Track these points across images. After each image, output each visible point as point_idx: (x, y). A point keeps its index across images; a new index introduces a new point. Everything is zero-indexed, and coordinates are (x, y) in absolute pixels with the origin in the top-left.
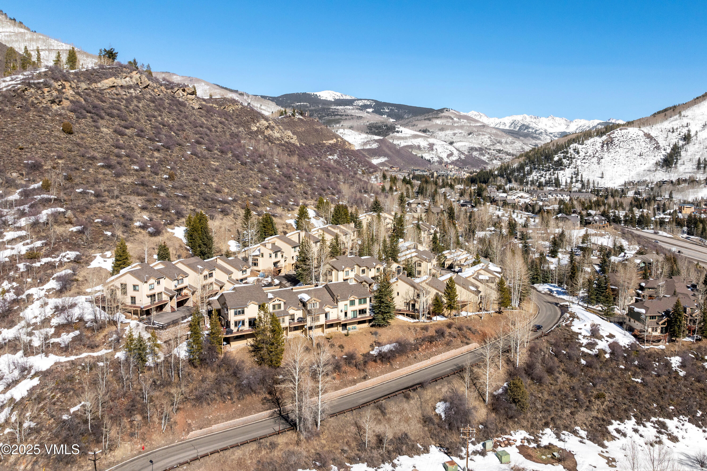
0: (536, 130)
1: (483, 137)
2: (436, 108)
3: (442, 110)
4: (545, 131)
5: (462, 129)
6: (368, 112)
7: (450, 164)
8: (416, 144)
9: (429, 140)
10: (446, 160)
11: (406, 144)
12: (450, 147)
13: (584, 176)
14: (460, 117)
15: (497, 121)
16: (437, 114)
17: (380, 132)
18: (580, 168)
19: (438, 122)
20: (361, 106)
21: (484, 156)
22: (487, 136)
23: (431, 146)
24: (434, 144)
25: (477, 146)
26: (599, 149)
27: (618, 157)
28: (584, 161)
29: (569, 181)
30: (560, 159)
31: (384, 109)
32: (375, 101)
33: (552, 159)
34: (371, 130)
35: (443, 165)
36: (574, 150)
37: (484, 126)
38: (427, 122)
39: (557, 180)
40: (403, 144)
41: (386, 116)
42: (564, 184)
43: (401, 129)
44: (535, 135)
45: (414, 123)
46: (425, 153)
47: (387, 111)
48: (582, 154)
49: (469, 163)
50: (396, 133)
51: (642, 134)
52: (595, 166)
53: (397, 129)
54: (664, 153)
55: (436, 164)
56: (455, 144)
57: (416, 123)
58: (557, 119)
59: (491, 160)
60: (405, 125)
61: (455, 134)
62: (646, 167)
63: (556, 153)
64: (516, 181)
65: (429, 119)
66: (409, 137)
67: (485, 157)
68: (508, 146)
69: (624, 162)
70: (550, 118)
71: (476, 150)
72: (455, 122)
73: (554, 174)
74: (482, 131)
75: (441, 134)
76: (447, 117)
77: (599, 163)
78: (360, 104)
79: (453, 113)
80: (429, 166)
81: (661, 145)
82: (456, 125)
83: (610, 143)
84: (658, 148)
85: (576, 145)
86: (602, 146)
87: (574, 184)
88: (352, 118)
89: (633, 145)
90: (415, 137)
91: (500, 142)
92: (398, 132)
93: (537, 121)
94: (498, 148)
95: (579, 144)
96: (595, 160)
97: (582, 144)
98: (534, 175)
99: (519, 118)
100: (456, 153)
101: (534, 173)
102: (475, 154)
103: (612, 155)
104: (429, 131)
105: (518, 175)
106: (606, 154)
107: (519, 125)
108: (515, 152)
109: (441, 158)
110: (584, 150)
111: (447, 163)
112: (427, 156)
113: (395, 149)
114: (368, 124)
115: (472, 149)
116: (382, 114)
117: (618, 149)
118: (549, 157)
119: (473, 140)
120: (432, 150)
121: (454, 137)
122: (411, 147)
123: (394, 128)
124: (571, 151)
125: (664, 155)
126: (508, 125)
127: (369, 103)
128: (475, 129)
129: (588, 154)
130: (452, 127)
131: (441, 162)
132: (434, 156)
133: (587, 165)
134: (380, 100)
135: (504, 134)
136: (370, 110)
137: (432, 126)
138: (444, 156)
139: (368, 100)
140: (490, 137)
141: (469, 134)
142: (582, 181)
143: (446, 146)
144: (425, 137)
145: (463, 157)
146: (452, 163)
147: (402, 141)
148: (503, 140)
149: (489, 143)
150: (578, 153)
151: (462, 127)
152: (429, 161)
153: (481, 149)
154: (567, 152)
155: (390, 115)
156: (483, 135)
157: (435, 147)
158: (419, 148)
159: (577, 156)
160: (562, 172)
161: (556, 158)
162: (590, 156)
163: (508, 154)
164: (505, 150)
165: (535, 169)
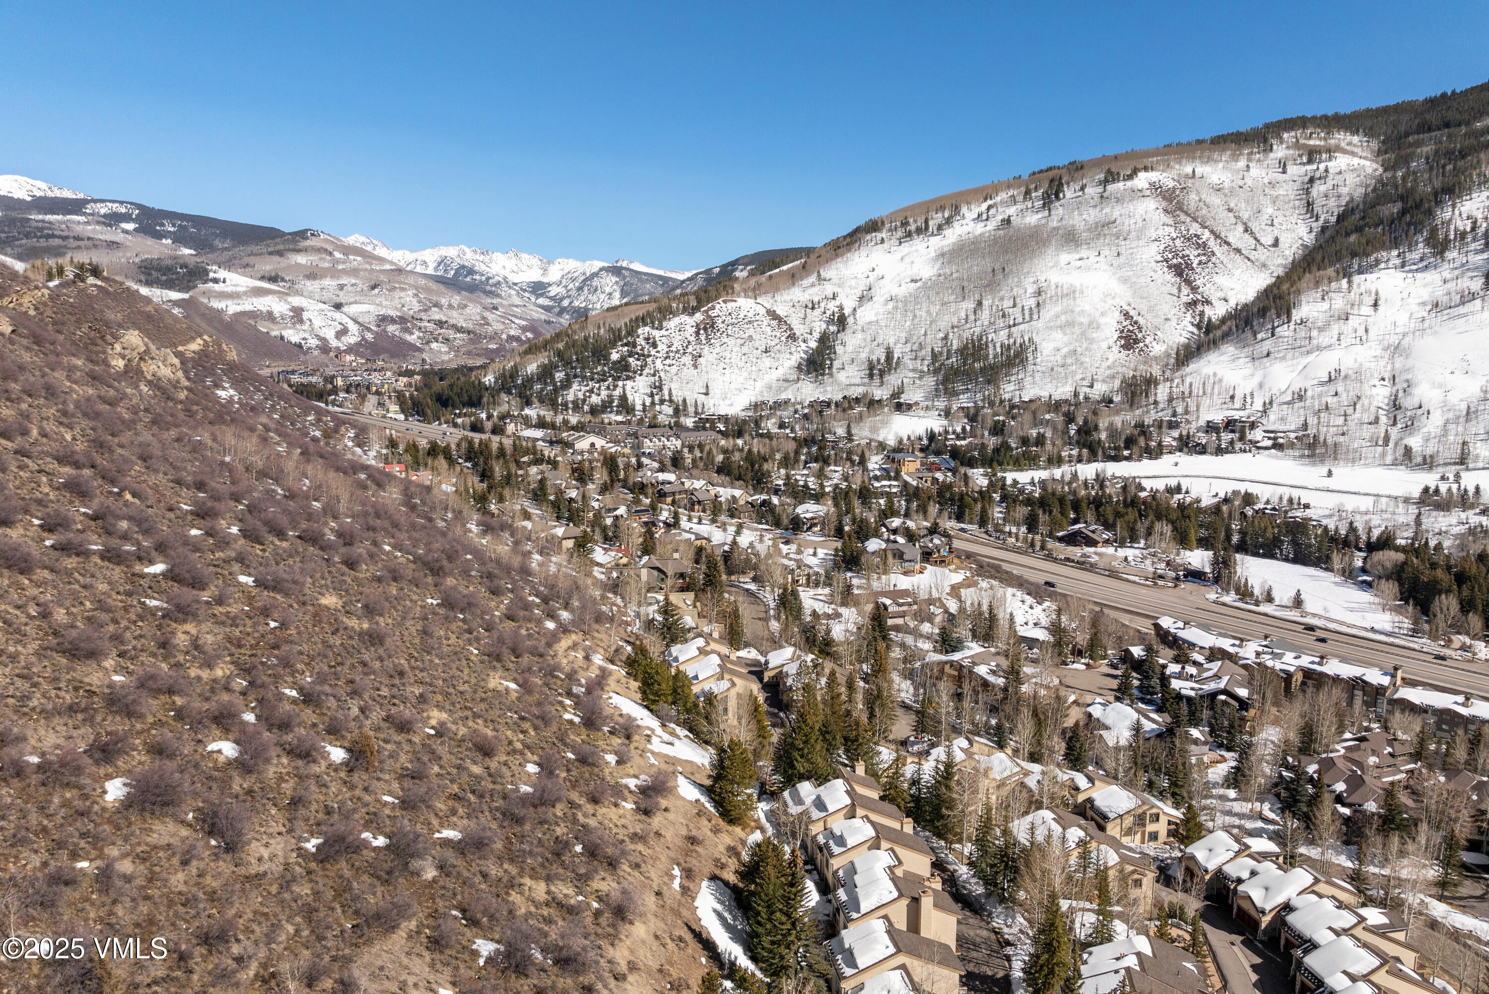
0: (488, 278)
1: (402, 294)
2: (287, 228)
3: (302, 234)
4: (505, 278)
5: (356, 277)
6: (126, 232)
7: (345, 351)
8: (264, 309)
9: (290, 299)
10: (334, 343)
11: (239, 309)
12: (337, 315)
13: (674, 392)
14: (348, 250)
15: (409, 256)
16: (294, 241)
17: (172, 280)
18: (662, 374)
19: (301, 259)
20: (105, 216)
21: (412, 333)
22: (410, 293)
23: (297, 314)
24: (302, 310)
25: (394, 313)
26: (692, 339)
27: (728, 355)
28: (668, 362)
29: (648, 401)
30: (623, 358)
31: (163, 225)
32: (139, 206)
33: (607, 357)
34: (150, 274)
35: (332, 354)
36: (647, 339)
37: (400, 271)
38: (276, 258)
39: (623, 398)
40: (232, 308)
41: (169, 241)
42: (639, 407)
43: (222, 274)
44: (488, 288)
45: (246, 260)
46: (285, 328)
47: (172, 229)
48: (662, 347)
49: (384, 350)
50: (211, 284)
51: (762, 311)
52: (690, 372)
53: (212, 275)
54: (803, 346)
55: (316, 353)
56: (345, 309)
57: (251, 260)
58: (525, 256)
59: (428, 342)
60: (228, 265)
61: (341, 287)
62: (780, 373)
63: (613, 345)
64: (541, 401)
65: (280, 254)
66: (245, 293)
67: (414, 337)
68: (454, 313)
69: (741, 364)
70: (511, 254)
71: (393, 321)
72: (338, 261)
73: (615, 387)
74: (400, 282)
75: (312, 286)
76: (319, 250)
77: (695, 366)
78: (103, 211)
79: (326, 240)
80: (302, 357)
81: (798, 333)
82: (340, 267)
83: (708, 327)
84: (793, 337)
85: (647, 329)
86: (697, 333)
87: (658, 408)
88: (95, 246)
89: (751, 332)
90: (258, 292)
91: (437, 305)
92: (216, 281)
93: (486, 259)
94: (437, 317)
95: (653, 328)
96: (687, 359)
97: (660, 328)
98: (576, 391)
99: (451, 252)
100: (353, 327)
101: (575, 386)
102: (392, 329)
103: (718, 350)
104: (283, 280)
105: (542, 390)
106: (706, 348)
107: (455, 266)
108: (470, 326)
109: (323, 340)
110: (664, 339)
111: (339, 353)
112: (293, 336)
113: (221, 321)
114: (137, 260)
115: (384, 320)
116: (159, 236)
117: (725, 340)
118: (600, 353)
119: (382, 299)
120: (301, 321)
121: (341, 294)
122: (253, 315)
123: (206, 272)
124: (641, 341)
125: (805, 352)
126: (432, 266)
127: (123, 210)
128: (382, 277)
129: (674, 349)
130: (333, 273)
131: (325, 347)
132: (306, 335)
133: (674, 369)
134: (150, 205)
135: (442, 288)
136: (130, 226)
137: (289, 268)
138: (329, 334)
139: (121, 203)
140: (416, 295)
141: (374, 287)
142: (671, 401)
143: (330, 314)
144: (279, 292)
145: (369, 336)
146: (350, 350)
147: (229, 302)
148: (444, 301)
149: (416, 307)
150: (654, 345)
151: (354, 272)
152: (300, 346)
153: (402, 320)
154: (634, 345)
155: (179, 239)
156: (402, 289)
157: (305, 315)
158: (270, 316)
159: (653, 352)
160: (629, 384)
161: (615, 356)
162: (677, 352)
163: (459, 330)
164: (452, 322)
165: (575, 376)
